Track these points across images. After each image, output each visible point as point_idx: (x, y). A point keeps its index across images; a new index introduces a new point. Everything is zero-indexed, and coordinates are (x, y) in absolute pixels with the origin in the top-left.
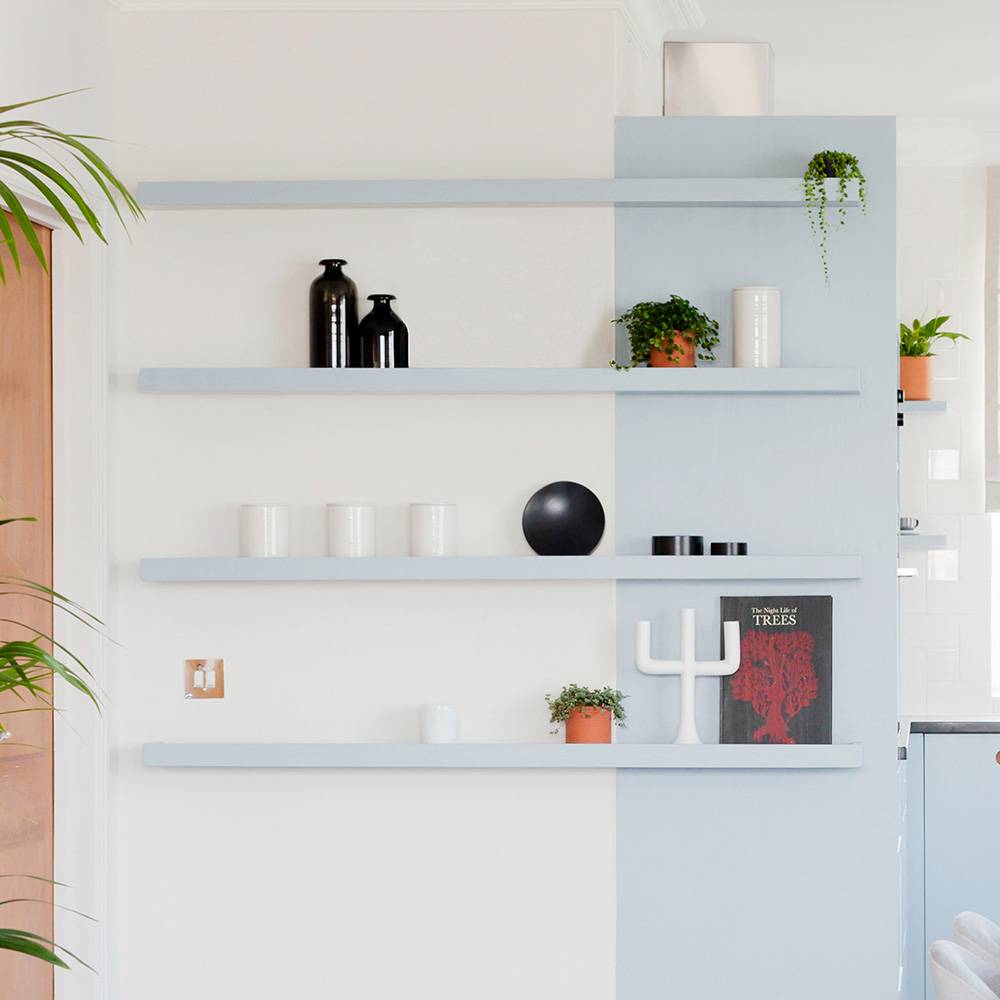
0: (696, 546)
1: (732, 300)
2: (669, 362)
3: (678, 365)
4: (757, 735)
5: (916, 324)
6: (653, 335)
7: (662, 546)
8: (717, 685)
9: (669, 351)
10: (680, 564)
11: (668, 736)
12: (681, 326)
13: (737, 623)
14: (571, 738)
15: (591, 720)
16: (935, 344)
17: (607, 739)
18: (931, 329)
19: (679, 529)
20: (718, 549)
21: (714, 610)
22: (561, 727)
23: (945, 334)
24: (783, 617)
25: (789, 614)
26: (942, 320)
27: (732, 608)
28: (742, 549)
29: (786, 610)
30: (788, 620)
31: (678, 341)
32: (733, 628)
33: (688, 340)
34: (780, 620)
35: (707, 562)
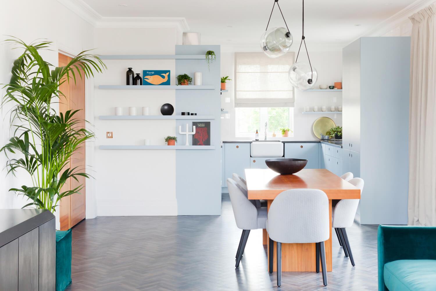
0: (188, 114)
1: (194, 75)
2: (184, 84)
3: (186, 85)
4: (198, 144)
5: (223, 78)
6: (181, 80)
7: (183, 114)
8: (192, 136)
9: (184, 83)
10: (186, 117)
11: (184, 144)
12: (186, 79)
14: (168, 144)
15: (172, 142)
16: (226, 81)
17: (174, 144)
18: (226, 78)
19: (186, 111)
20: (192, 114)
21: (191, 124)
22: (167, 143)
23: (228, 79)
24: (202, 125)
26: (228, 77)
27: (194, 124)
28: (196, 114)
31: (186, 81)
32: (194, 127)
35: (190, 117)
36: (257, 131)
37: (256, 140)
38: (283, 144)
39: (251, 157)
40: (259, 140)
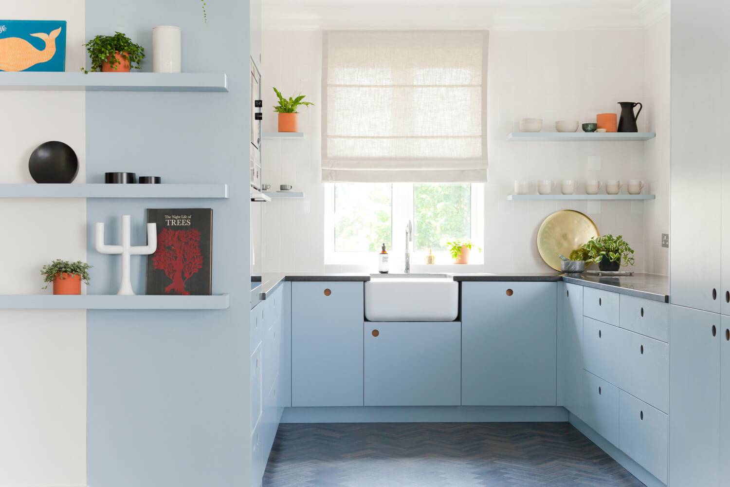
0: (131, 179)
1: (149, 36)
2: (111, 70)
3: (116, 71)
4: (167, 289)
5: (291, 99)
6: (102, 52)
7: (111, 178)
8: (145, 260)
9: (113, 63)
10: (122, 189)
11: (113, 289)
12: (119, 48)
13: (155, 224)
14: (56, 292)
15: (68, 281)
17: (78, 292)
18: (297, 101)
19: (122, 168)
20: (143, 180)
21: (141, 216)
22: (51, 285)
23: (303, 103)
24: (183, 220)
25: (186, 219)
26: (301, 98)
27: (153, 215)
28: (158, 180)
29: (185, 217)
30: (186, 222)
31: (118, 57)
32: (152, 227)
33: (124, 57)
34: (181, 222)
35: (137, 189)
36: (384, 248)
37: (382, 272)
38: (457, 284)
39: (366, 320)
40: (389, 273)
